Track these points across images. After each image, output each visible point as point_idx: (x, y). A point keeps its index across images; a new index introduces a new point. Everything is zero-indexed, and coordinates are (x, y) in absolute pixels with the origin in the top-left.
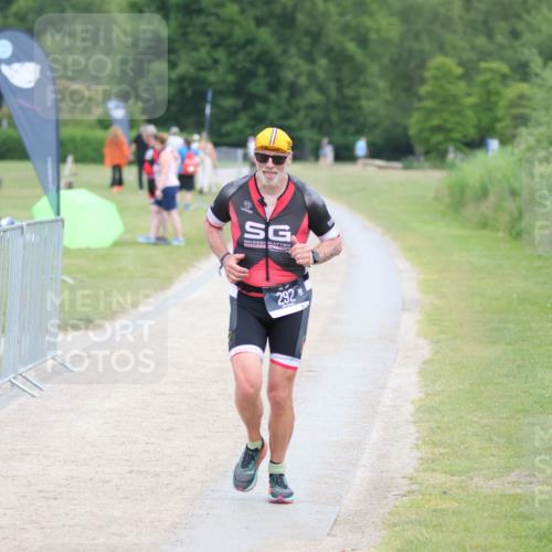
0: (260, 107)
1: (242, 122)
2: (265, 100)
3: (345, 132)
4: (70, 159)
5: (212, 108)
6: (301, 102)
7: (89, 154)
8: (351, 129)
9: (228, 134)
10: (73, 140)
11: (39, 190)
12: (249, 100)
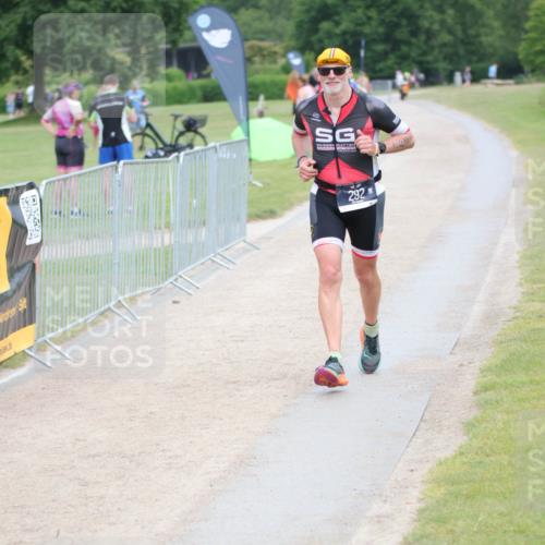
0: (405, 49)
1: (391, 61)
2: (408, 43)
3: (470, 63)
4: (262, 97)
5: (365, 53)
6: (435, 42)
7: (276, 93)
8: (475, 58)
9: (381, 70)
10: (264, 84)
11: (235, 122)
12: (395, 44)
